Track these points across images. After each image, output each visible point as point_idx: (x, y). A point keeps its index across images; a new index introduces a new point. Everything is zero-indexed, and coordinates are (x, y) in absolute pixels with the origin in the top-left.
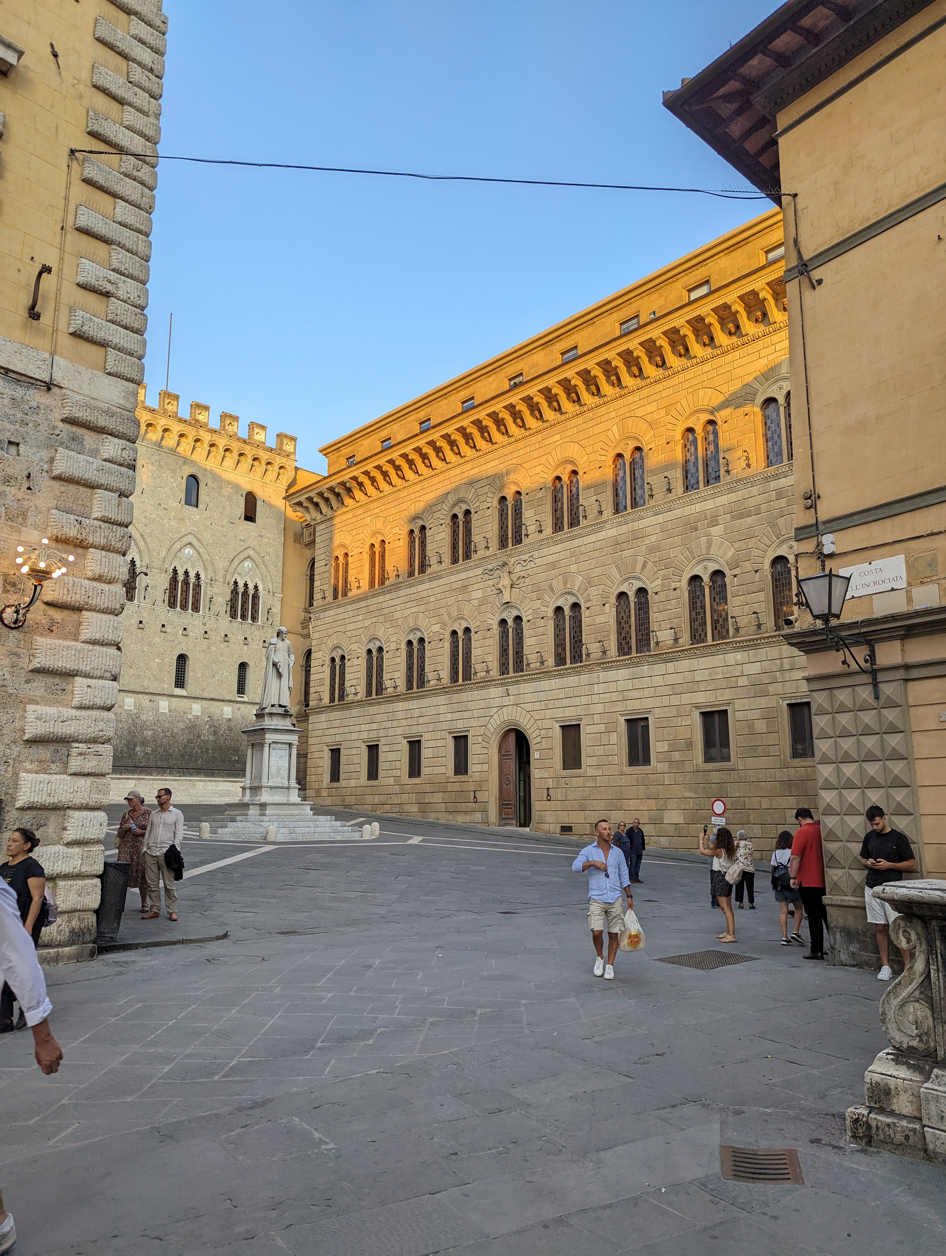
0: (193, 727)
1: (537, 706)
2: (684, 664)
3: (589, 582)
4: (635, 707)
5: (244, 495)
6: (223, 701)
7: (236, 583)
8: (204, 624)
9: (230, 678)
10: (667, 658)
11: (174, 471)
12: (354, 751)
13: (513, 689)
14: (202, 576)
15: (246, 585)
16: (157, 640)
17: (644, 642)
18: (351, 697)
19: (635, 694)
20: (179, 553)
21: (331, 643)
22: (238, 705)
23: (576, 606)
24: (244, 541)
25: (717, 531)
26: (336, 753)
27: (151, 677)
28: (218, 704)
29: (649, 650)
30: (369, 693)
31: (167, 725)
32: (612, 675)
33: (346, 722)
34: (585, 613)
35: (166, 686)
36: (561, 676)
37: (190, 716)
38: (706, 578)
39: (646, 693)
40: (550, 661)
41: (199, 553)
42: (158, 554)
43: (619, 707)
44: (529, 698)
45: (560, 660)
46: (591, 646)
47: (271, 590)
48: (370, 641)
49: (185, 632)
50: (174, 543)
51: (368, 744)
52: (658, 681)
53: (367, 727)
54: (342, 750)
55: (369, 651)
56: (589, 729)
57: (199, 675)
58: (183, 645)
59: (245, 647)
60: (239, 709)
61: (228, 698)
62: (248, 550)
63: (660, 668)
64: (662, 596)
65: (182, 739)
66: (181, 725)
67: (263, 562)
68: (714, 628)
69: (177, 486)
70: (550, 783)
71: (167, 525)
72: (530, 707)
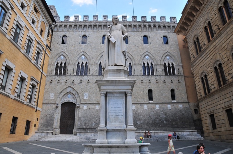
0: (157, 113)
5: (162, 37)
6: (167, 103)
7: (165, 64)
8: (156, 78)
9: (168, 95)
11: (139, 36)
12: (220, 114)
14: (153, 64)
15: (169, 64)
16: (141, 86)
18: (213, 90)
20: (144, 58)
21: (200, 72)
22: (173, 104)
24: (165, 50)
26: (212, 116)
27: (140, 98)
28: (165, 104)
30: (220, 85)
31: (147, 113)
33: (213, 102)
35: (145, 100)
37: (155, 109)
41: (150, 57)
42: (137, 59)
47: (178, 64)
48: (215, 63)
49: (149, 82)
50: (142, 55)
51: (226, 109)
53: (223, 101)
54: (214, 114)
55: (216, 68)
57: (157, 95)
58: (150, 86)
59: (172, 84)
60: (173, 105)
61: (169, 102)
62: (167, 53)
65: (154, 118)
66: (153, 113)
67: (173, 56)
69: (141, 39)
71: (139, 51)
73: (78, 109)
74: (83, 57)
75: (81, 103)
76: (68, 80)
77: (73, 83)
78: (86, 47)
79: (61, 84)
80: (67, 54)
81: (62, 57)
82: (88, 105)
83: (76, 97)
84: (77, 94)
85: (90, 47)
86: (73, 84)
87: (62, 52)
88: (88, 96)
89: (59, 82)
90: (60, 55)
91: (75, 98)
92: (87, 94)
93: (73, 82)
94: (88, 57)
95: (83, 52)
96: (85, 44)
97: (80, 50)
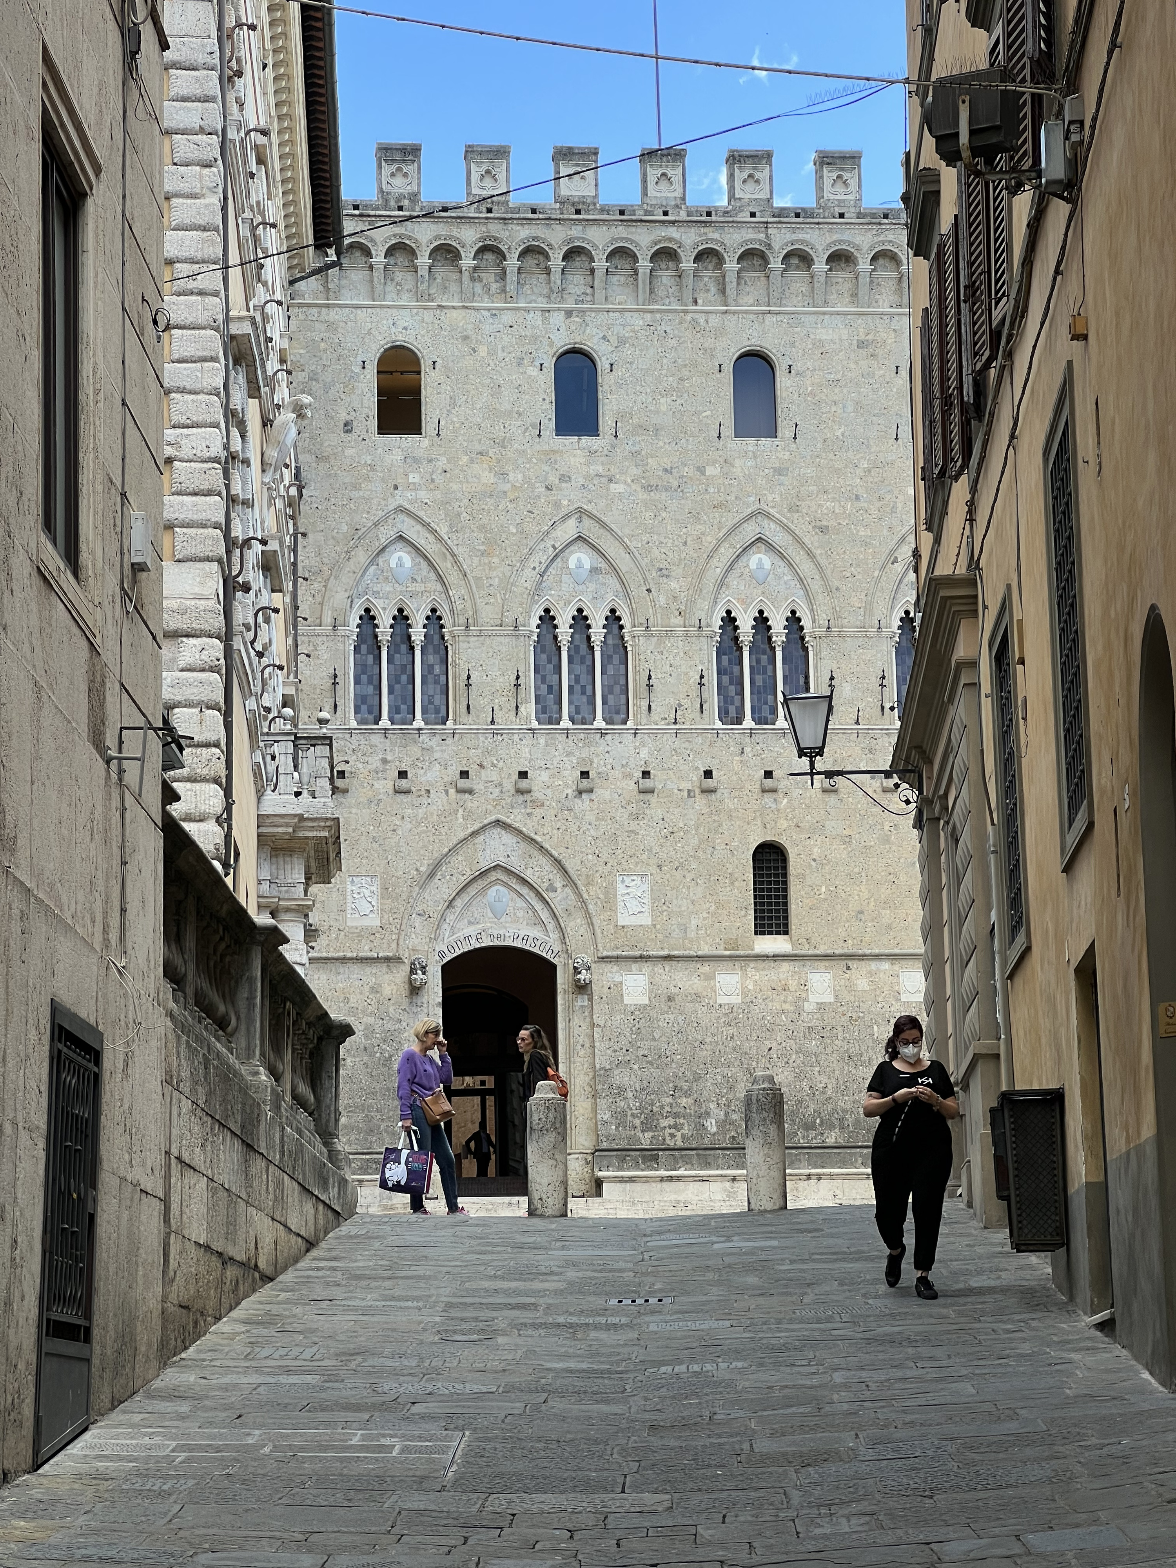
73: (582, 1001)
74: (579, 566)
75: (603, 959)
76: (481, 766)
77: (520, 792)
78: (600, 469)
79: (425, 800)
80: (443, 530)
81: (401, 564)
82: (658, 968)
83: (559, 910)
84: (558, 884)
85: (635, 471)
86: (521, 798)
87: (400, 510)
88: (654, 900)
89: (404, 784)
90: (383, 541)
91: (545, 915)
92: (638, 880)
93: (524, 784)
94: (624, 563)
95: (581, 513)
96: (586, 441)
97: (555, 496)
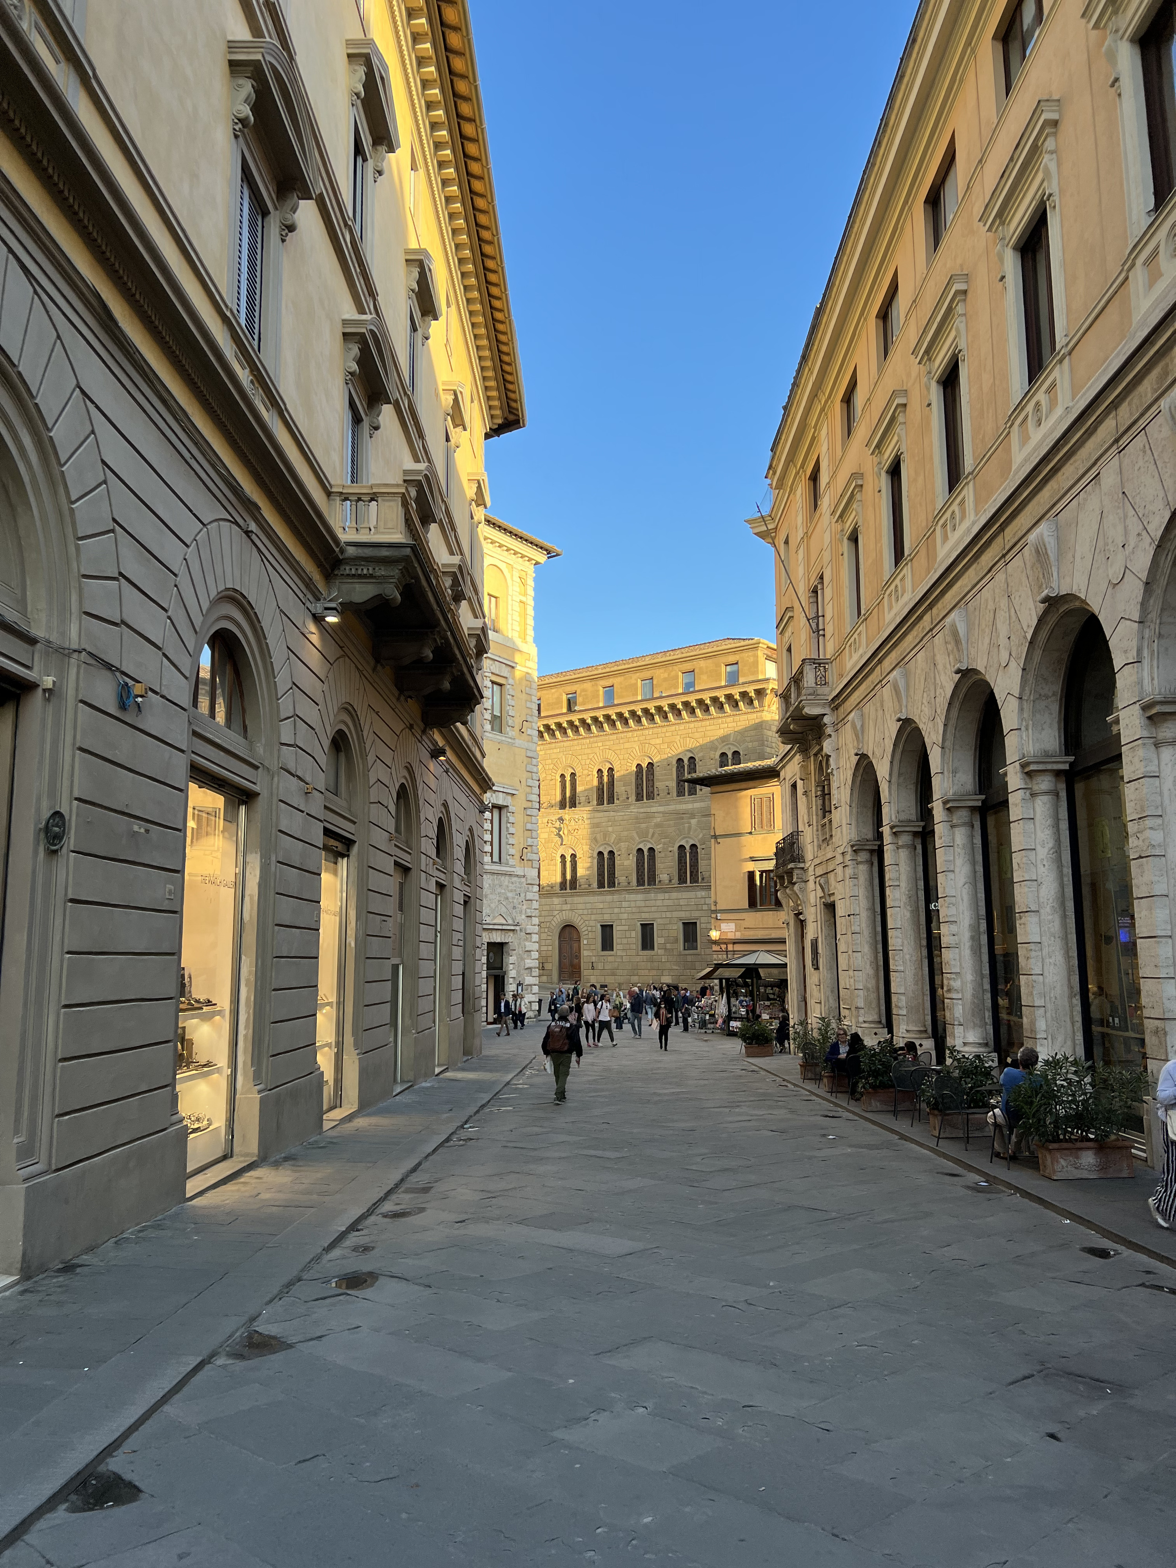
1: (585, 912)
2: (674, 895)
3: (619, 840)
4: (646, 917)
10: (664, 891)
13: (569, 899)
17: (652, 880)
19: (646, 909)
23: (611, 853)
25: (694, 822)
29: (655, 885)
32: (632, 897)
34: (617, 858)
36: (601, 894)
38: (688, 847)
39: (653, 909)
40: (595, 885)
43: (637, 916)
44: (580, 906)
45: (601, 885)
46: (620, 877)
52: (659, 903)
56: (619, 928)
63: (661, 896)
64: (662, 855)
68: (691, 875)
70: (594, 959)
72: (581, 912)
